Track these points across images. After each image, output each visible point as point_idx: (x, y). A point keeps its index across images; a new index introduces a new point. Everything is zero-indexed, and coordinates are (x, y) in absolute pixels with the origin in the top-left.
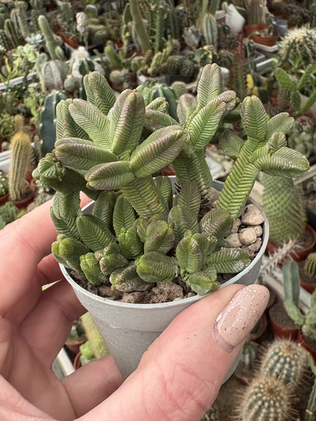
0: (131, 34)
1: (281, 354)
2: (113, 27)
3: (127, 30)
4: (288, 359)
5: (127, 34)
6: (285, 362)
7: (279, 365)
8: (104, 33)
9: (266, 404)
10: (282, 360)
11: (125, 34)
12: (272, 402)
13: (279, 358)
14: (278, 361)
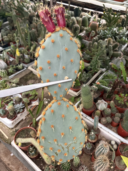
0: (19, 40)
1: (104, 147)
2: (11, 37)
3: (17, 39)
4: (106, 148)
5: (18, 40)
6: (106, 149)
7: (104, 151)
8: (8, 39)
9: (104, 164)
10: (104, 149)
11: (17, 40)
12: (106, 163)
13: (104, 148)
14: (103, 149)
